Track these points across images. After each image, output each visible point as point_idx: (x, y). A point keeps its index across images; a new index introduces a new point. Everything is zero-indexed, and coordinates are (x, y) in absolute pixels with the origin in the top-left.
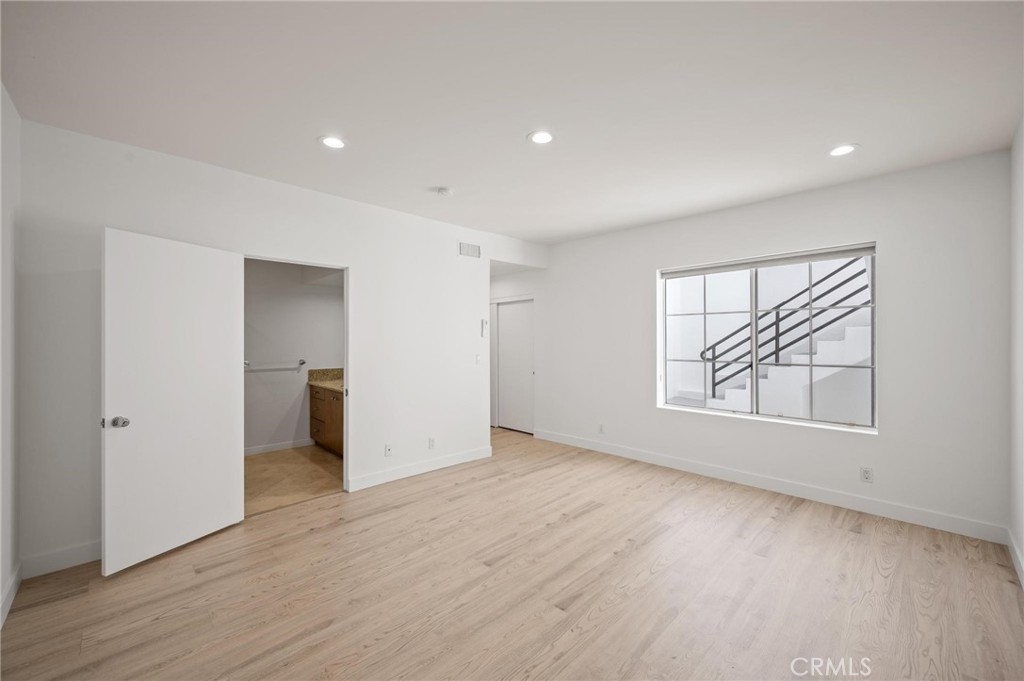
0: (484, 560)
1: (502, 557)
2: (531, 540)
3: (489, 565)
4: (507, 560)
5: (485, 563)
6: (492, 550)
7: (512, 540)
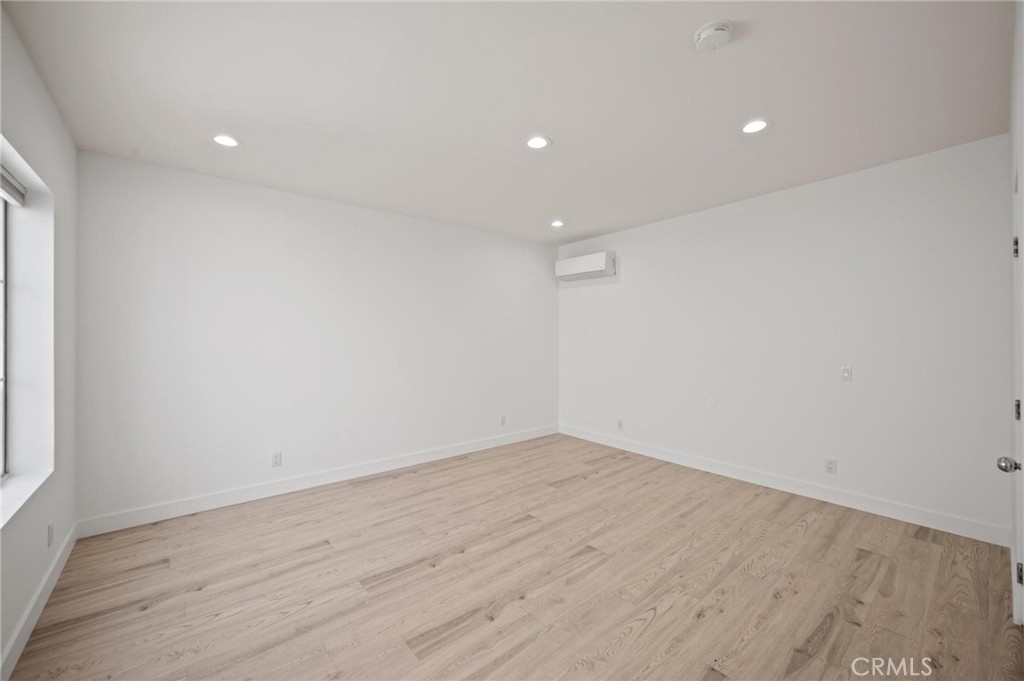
0: (595, 553)
1: (578, 554)
2: (548, 573)
3: (589, 547)
4: (573, 552)
5: (595, 549)
6: (592, 563)
7: (572, 574)
